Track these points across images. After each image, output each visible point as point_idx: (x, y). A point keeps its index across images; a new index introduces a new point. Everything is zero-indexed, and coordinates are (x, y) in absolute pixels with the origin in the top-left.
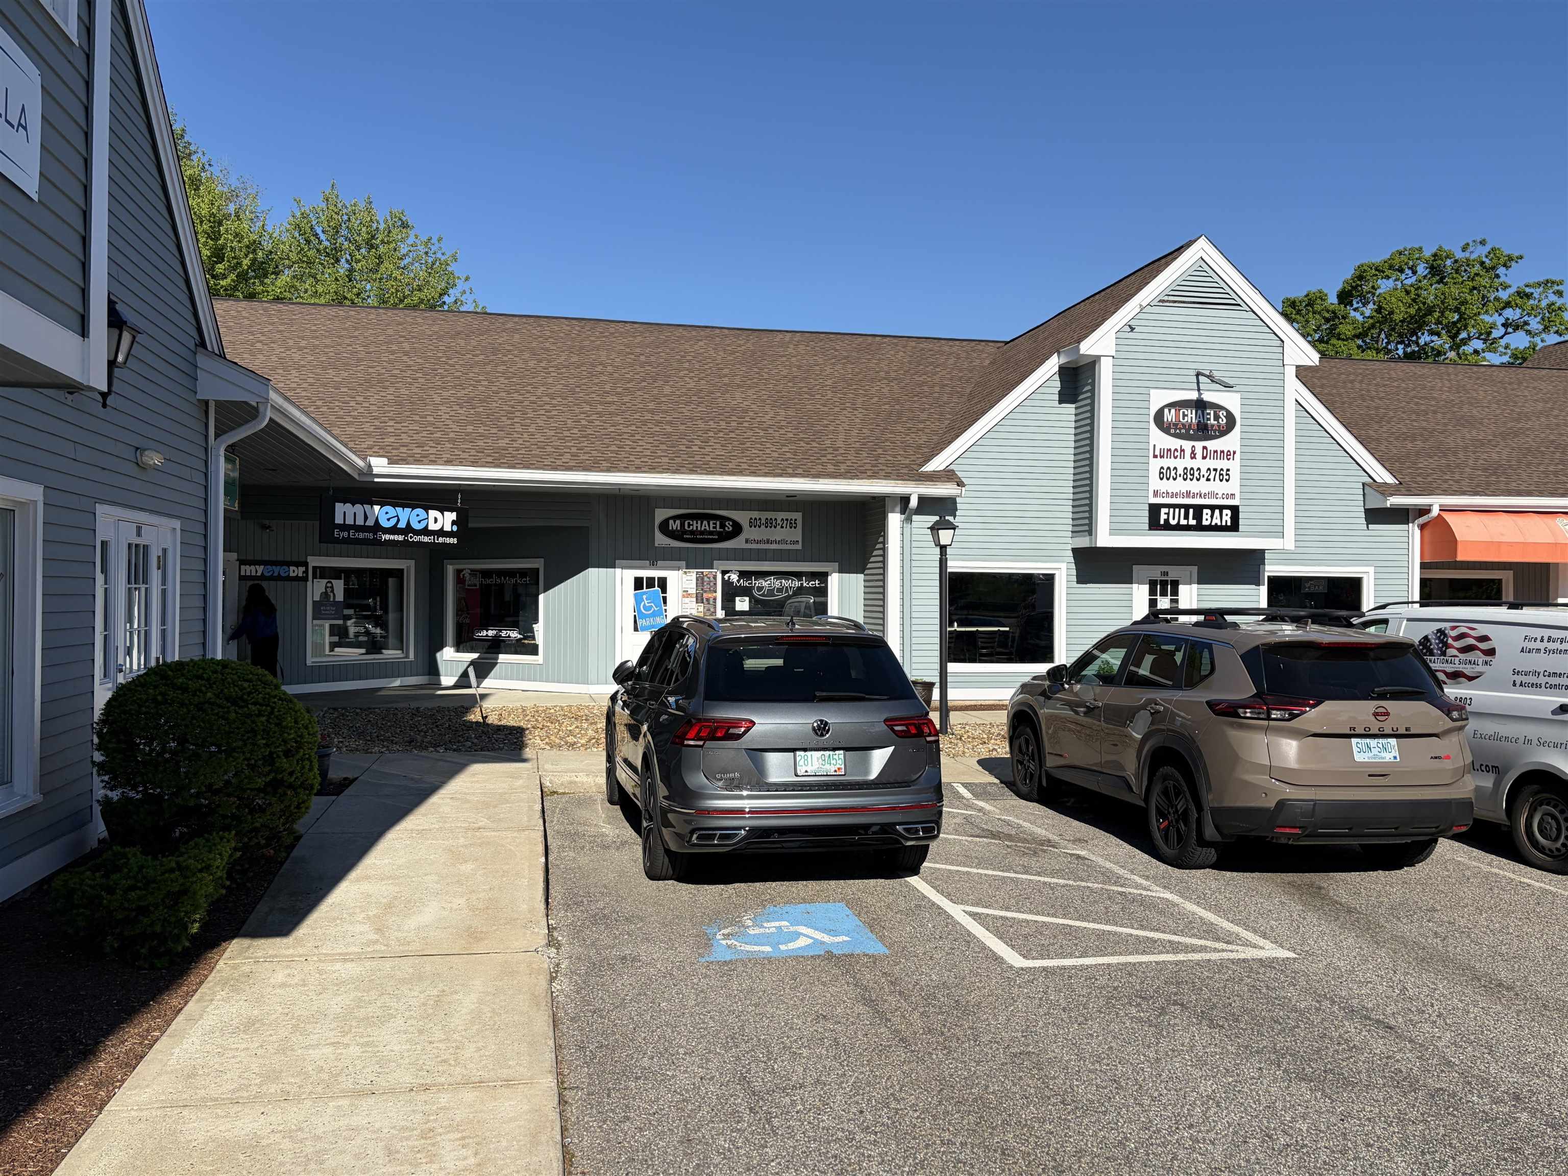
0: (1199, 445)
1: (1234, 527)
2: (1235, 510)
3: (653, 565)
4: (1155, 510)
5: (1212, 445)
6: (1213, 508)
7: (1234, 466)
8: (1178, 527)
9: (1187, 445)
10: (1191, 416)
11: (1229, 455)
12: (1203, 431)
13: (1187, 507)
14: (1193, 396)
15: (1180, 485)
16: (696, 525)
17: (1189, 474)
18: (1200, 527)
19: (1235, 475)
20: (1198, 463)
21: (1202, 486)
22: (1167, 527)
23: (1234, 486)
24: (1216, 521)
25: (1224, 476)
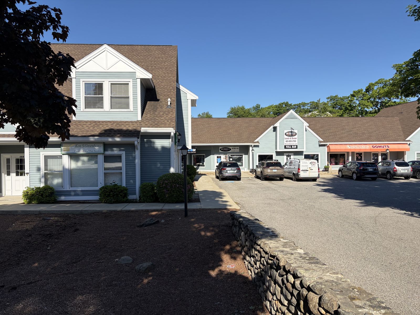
0: (291, 137)
1: (297, 148)
2: (297, 146)
3: (219, 154)
4: (285, 146)
5: (293, 137)
6: (293, 146)
7: (297, 140)
9: (290, 137)
10: (290, 133)
11: (296, 138)
12: (292, 135)
13: (290, 146)
14: (291, 131)
15: (289, 143)
16: (225, 149)
17: (290, 141)
18: (292, 148)
19: (297, 141)
20: (291, 140)
21: (292, 143)
22: (287, 148)
24: (294, 147)
25: (295, 141)
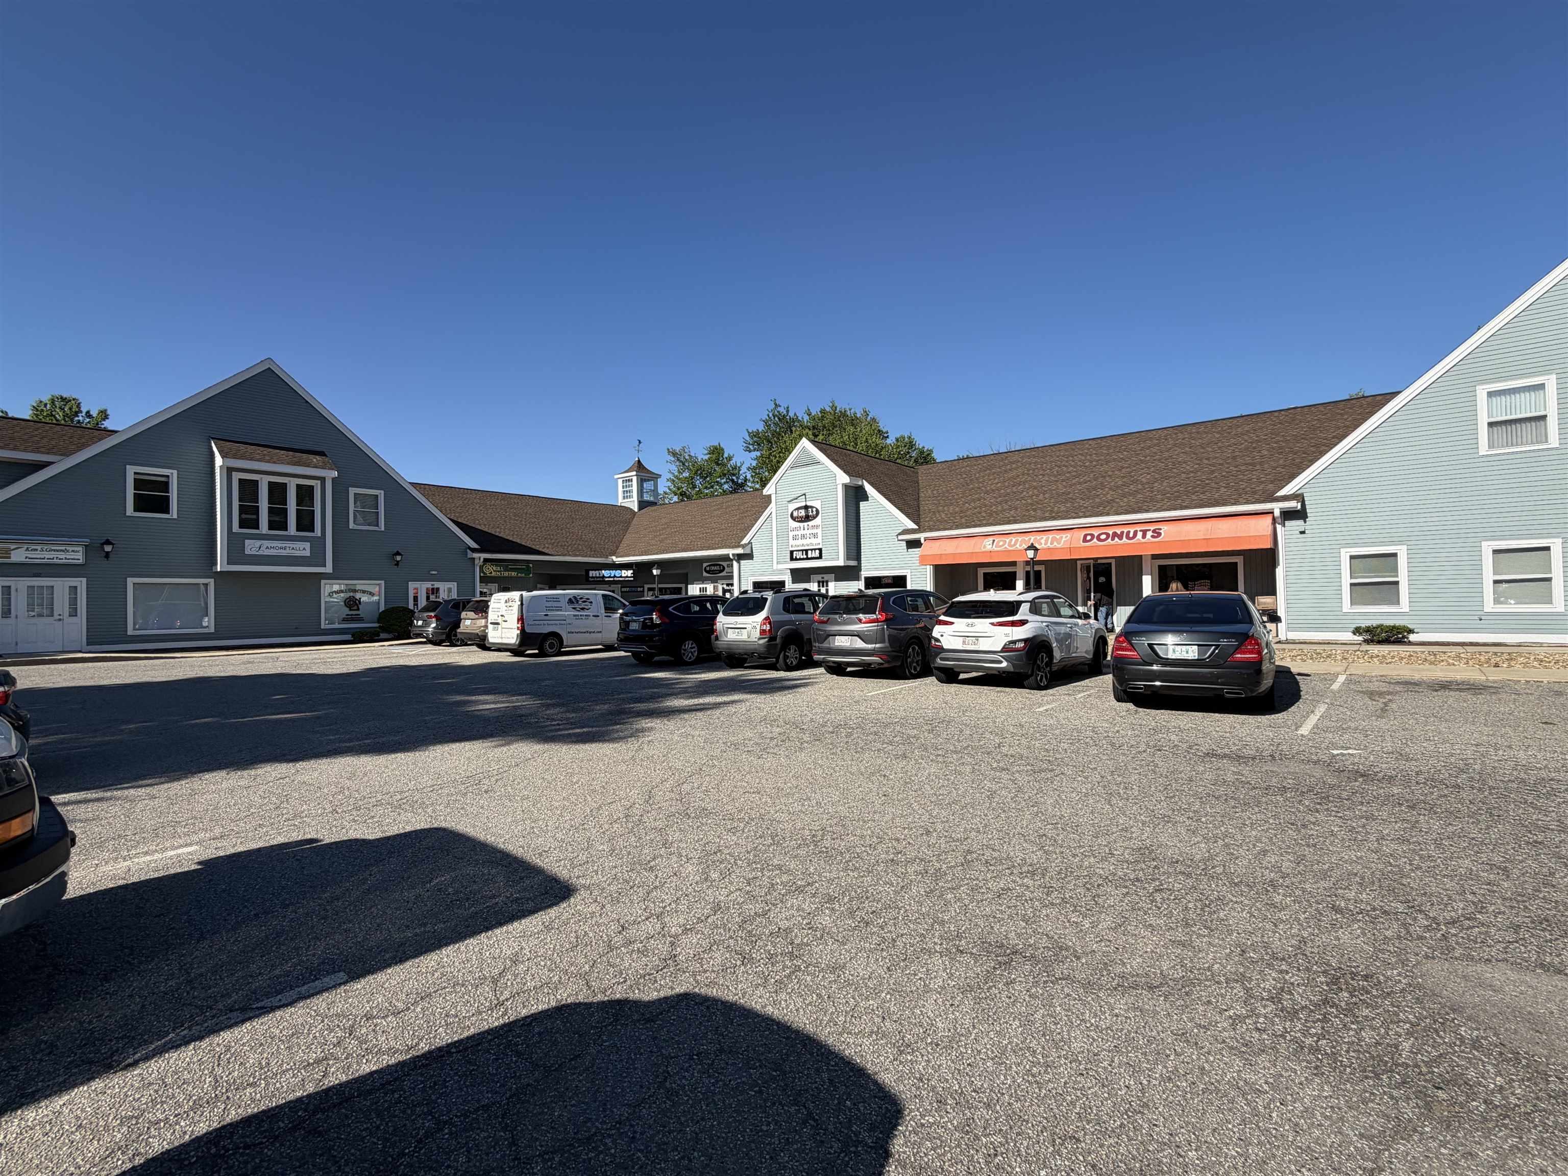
0: (806, 524)
1: (820, 557)
2: (820, 550)
3: (703, 583)
4: (792, 552)
5: (811, 523)
7: (819, 531)
8: (800, 559)
9: (801, 525)
11: (817, 527)
12: (807, 518)
14: (803, 504)
15: (800, 542)
16: (713, 568)
17: (803, 536)
19: (820, 535)
20: (806, 532)
21: (808, 541)
23: (819, 540)
25: (815, 536)
